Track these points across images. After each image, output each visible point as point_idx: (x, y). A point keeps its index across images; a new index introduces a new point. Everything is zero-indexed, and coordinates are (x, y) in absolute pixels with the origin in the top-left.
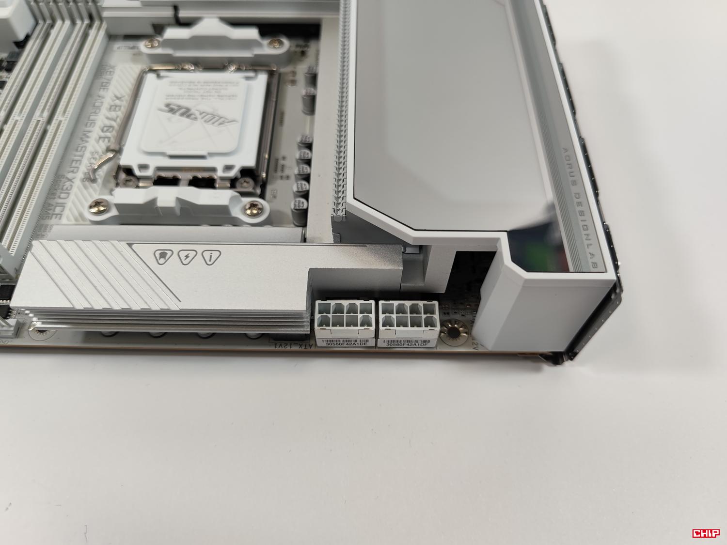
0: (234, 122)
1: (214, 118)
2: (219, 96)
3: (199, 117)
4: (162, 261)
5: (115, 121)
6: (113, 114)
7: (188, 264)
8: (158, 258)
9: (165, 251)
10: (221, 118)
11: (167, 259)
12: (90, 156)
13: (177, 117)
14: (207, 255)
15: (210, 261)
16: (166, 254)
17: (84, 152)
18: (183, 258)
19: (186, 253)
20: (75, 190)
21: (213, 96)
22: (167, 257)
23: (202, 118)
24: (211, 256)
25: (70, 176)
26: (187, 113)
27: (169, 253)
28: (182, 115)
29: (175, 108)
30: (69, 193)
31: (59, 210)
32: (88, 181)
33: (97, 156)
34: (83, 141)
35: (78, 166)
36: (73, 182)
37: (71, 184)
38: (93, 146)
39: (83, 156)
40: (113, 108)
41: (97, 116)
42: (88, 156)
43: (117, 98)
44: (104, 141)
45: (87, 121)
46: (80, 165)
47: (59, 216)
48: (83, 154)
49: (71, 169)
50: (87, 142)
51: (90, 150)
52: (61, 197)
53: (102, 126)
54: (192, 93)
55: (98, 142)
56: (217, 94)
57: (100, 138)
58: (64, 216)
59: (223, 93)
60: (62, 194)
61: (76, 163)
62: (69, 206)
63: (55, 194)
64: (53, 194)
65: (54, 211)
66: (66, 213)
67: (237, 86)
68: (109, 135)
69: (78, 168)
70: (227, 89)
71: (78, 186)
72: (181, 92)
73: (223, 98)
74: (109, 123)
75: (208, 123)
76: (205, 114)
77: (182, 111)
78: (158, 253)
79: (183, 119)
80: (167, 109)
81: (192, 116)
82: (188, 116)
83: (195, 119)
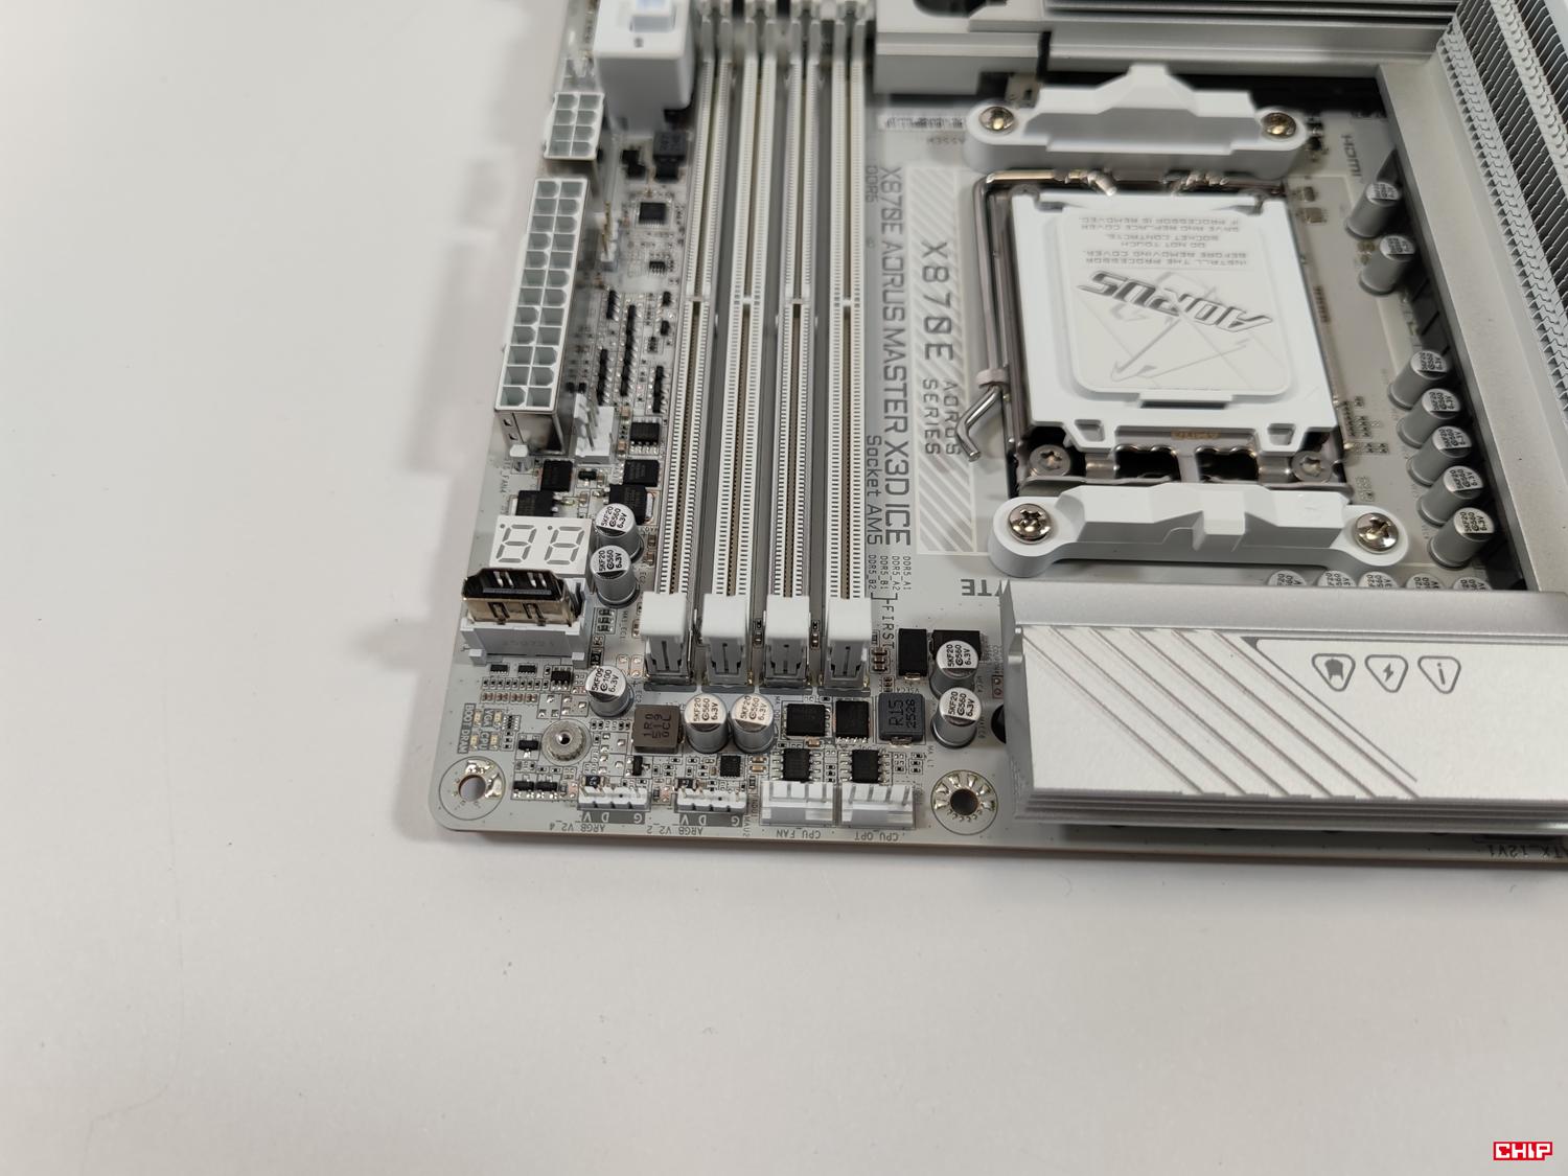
0: (1263, 320)
1: (1214, 309)
2: (1204, 255)
3: (1181, 306)
4: (1337, 681)
5: (948, 303)
6: (939, 289)
7: (1399, 687)
8: (1326, 674)
9: (1335, 658)
10: (1231, 309)
11: (1346, 677)
12: (923, 392)
13: (1129, 305)
14: (1431, 667)
15: (1443, 682)
16: (1340, 664)
17: (904, 378)
18: (1381, 675)
19: (1385, 663)
20: (916, 473)
22: (1346, 671)
23: (1188, 310)
24: (1441, 672)
25: (895, 438)
26: (1150, 297)
27: (1346, 663)
28: (1141, 300)
29: (1120, 284)
30: (907, 481)
31: (897, 521)
32: (939, 452)
33: (937, 391)
34: (891, 352)
35: (904, 415)
36: (906, 455)
37: (904, 458)
38: (920, 366)
39: (904, 390)
40: (932, 273)
41: (902, 292)
42: (916, 389)
43: (932, 249)
44: (939, 353)
45: (883, 304)
46: (906, 411)
47: (903, 536)
48: (905, 385)
49: (891, 423)
50: (902, 355)
51: (916, 376)
52: (892, 490)
53: (923, 317)
54: (1141, 248)
55: (928, 356)
56: (1199, 250)
57: (929, 346)
58: (916, 537)
59: (1211, 247)
60: (892, 483)
61: (896, 408)
62: (917, 510)
63: (875, 483)
64: (871, 482)
65: (888, 524)
66: (917, 527)
67: (1236, 229)
68: (945, 338)
69: (905, 419)
70: (1215, 238)
71: (922, 464)
72: (1116, 245)
73: (1215, 259)
74: (939, 311)
75: (1206, 321)
76: (1189, 301)
77: (1137, 291)
78: (1321, 662)
79: (1147, 310)
80: (1100, 286)
81: (1166, 305)
82: (1155, 306)
83: (1174, 312)
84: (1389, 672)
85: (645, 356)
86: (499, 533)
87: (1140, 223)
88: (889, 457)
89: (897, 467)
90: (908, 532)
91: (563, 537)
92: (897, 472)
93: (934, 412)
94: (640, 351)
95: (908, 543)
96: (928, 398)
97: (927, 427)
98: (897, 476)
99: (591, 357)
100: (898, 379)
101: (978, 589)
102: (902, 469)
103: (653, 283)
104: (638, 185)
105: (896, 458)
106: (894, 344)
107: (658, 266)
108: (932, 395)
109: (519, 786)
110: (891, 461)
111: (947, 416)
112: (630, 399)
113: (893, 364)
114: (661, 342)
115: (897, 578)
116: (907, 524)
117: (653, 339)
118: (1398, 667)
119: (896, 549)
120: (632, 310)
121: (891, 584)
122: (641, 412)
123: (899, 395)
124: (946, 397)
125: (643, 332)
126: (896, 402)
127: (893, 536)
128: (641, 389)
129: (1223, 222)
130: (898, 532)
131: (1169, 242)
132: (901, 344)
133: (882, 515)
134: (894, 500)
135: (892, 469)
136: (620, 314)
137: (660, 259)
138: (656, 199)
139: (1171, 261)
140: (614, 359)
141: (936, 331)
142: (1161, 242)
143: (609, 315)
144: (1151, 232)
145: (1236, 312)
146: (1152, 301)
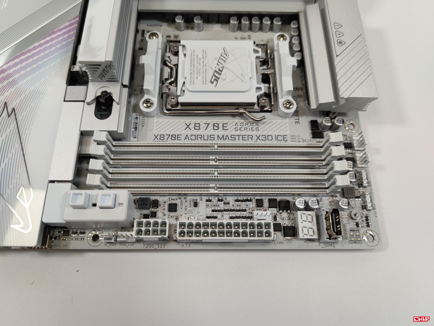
0: (225, 49)
1: (221, 59)
3: (221, 66)
4: (343, 43)
5: (209, 124)
6: (203, 126)
7: (342, 33)
8: (341, 45)
12: (239, 131)
13: (222, 77)
14: (337, 27)
15: (339, 26)
16: (339, 42)
18: (340, 36)
20: (265, 133)
21: (203, 61)
22: (341, 41)
23: (222, 64)
27: (339, 41)
29: (214, 78)
30: (268, 136)
32: (258, 128)
33: (239, 128)
34: (226, 139)
35: (247, 136)
36: (260, 136)
37: (261, 136)
38: (231, 131)
39: (239, 136)
40: (197, 128)
41: (204, 135)
42: (238, 133)
43: (188, 126)
44: (226, 127)
46: (246, 135)
47: (285, 137)
48: (237, 135)
49: (250, 139)
50: (227, 136)
52: (271, 139)
53: (213, 130)
54: (201, 72)
55: (227, 130)
56: (202, 60)
57: (223, 129)
58: (285, 134)
59: (200, 56)
60: (269, 139)
61: (245, 138)
62: (277, 133)
65: (282, 140)
66: (282, 133)
67: (194, 51)
68: (221, 125)
69: (248, 136)
70: (197, 56)
71: (262, 132)
72: (200, 78)
73: (205, 57)
74: (211, 126)
75: (226, 61)
76: (219, 63)
77: (216, 74)
79: (223, 73)
80: (215, 82)
81: (221, 69)
82: (221, 71)
83: (223, 67)
84: (339, 34)
85: (231, 205)
87: (192, 71)
88: (261, 140)
89: (264, 138)
90: (283, 136)
91: (304, 219)
92: (265, 138)
93: (246, 129)
94: (230, 207)
95: (287, 136)
96: (241, 130)
97: (251, 130)
98: (267, 138)
100: (235, 137)
101: (297, 121)
102: (265, 137)
103: (202, 205)
104: (160, 213)
107: (196, 205)
108: (240, 129)
109: (368, 226)
110: (262, 139)
111: (247, 126)
112: (247, 208)
113: (230, 138)
114: (225, 201)
115: (297, 138)
116: (281, 136)
117: (225, 203)
118: (337, 33)
120: (213, 211)
121: (298, 140)
122: (252, 205)
123: (241, 137)
124: (240, 125)
125: (222, 206)
126: (243, 138)
127: (285, 139)
128: (243, 205)
129: (192, 53)
130: (284, 138)
131: (198, 65)
132: (223, 136)
135: (265, 139)
136: (215, 214)
137: (192, 204)
138: (166, 207)
139: (206, 66)
140: (233, 214)
141: (218, 127)
142: (199, 67)
143: (216, 217)
144: (195, 69)
145: (222, 54)
146: (220, 72)
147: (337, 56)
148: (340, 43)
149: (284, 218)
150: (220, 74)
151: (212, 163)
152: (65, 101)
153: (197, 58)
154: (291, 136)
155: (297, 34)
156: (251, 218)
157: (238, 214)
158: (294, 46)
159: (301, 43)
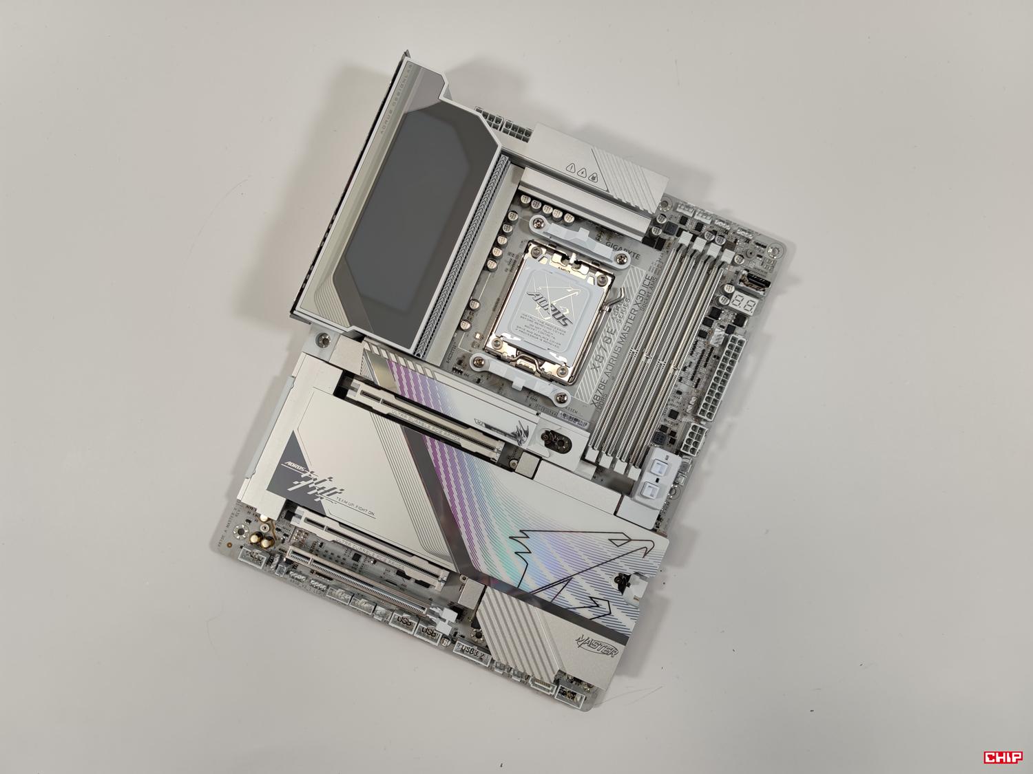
0: (529, 293)
1: (540, 303)
3: (549, 307)
4: (595, 175)
5: (601, 346)
6: (601, 353)
7: (582, 169)
8: (596, 178)
12: (622, 319)
13: (563, 312)
14: (573, 170)
15: (572, 166)
17: (625, 326)
18: (585, 173)
20: (635, 295)
22: (592, 176)
23: (548, 305)
25: (637, 308)
27: (590, 178)
29: (561, 320)
30: (639, 293)
31: (647, 282)
33: (618, 318)
34: (625, 336)
36: (636, 301)
38: (619, 328)
39: (627, 322)
40: (600, 359)
41: (612, 356)
42: (623, 321)
43: (596, 368)
44: (612, 330)
45: (619, 353)
46: (629, 315)
47: (647, 277)
48: (626, 324)
49: (635, 313)
50: (622, 334)
51: (621, 326)
52: (644, 292)
53: (610, 345)
54: (548, 330)
55: (615, 331)
56: (533, 324)
57: (613, 334)
58: (644, 276)
59: (528, 323)
60: (644, 294)
61: (632, 317)
62: (640, 284)
63: (648, 296)
64: (649, 297)
65: (650, 282)
66: (643, 278)
68: (608, 335)
69: (631, 313)
70: (525, 326)
71: (633, 297)
72: (555, 335)
74: (605, 345)
75: (545, 299)
76: (545, 308)
77: (557, 316)
78: (596, 181)
79: (559, 309)
80: (567, 322)
81: (553, 309)
82: (556, 309)
83: (552, 305)
84: (583, 173)
85: (694, 361)
86: (753, 310)
91: (737, 303)
92: (641, 297)
93: (622, 312)
94: (695, 362)
95: (647, 275)
96: (622, 317)
97: (626, 308)
99: (709, 367)
100: (627, 326)
101: (636, 255)
102: (639, 298)
103: (683, 387)
104: (674, 429)
105: (638, 301)
106: (623, 338)
107: (679, 393)
108: (620, 317)
109: (765, 247)
110: (641, 301)
112: (703, 348)
113: (626, 332)
116: (645, 280)
117: (690, 366)
118: (580, 173)
119: (651, 274)
120: (692, 379)
122: (702, 340)
123: (629, 321)
125: (691, 370)
126: (631, 319)
128: (699, 350)
129: (520, 331)
131: (539, 330)
132: (621, 338)
133: (650, 286)
134: (645, 289)
135: (641, 299)
136: (696, 379)
137: (678, 395)
138: (670, 420)
139: (543, 323)
140: (703, 363)
141: (609, 338)
142: (541, 330)
143: (699, 380)
144: (542, 335)
145: (535, 299)
146: (556, 312)
147: (608, 191)
148: (593, 178)
149: (727, 318)
150: (559, 312)
151: (649, 361)
152: (532, 478)
153: (528, 327)
154: (649, 271)
155: (552, 209)
156: (712, 348)
157: (704, 359)
158: (554, 215)
159: (554, 207)
